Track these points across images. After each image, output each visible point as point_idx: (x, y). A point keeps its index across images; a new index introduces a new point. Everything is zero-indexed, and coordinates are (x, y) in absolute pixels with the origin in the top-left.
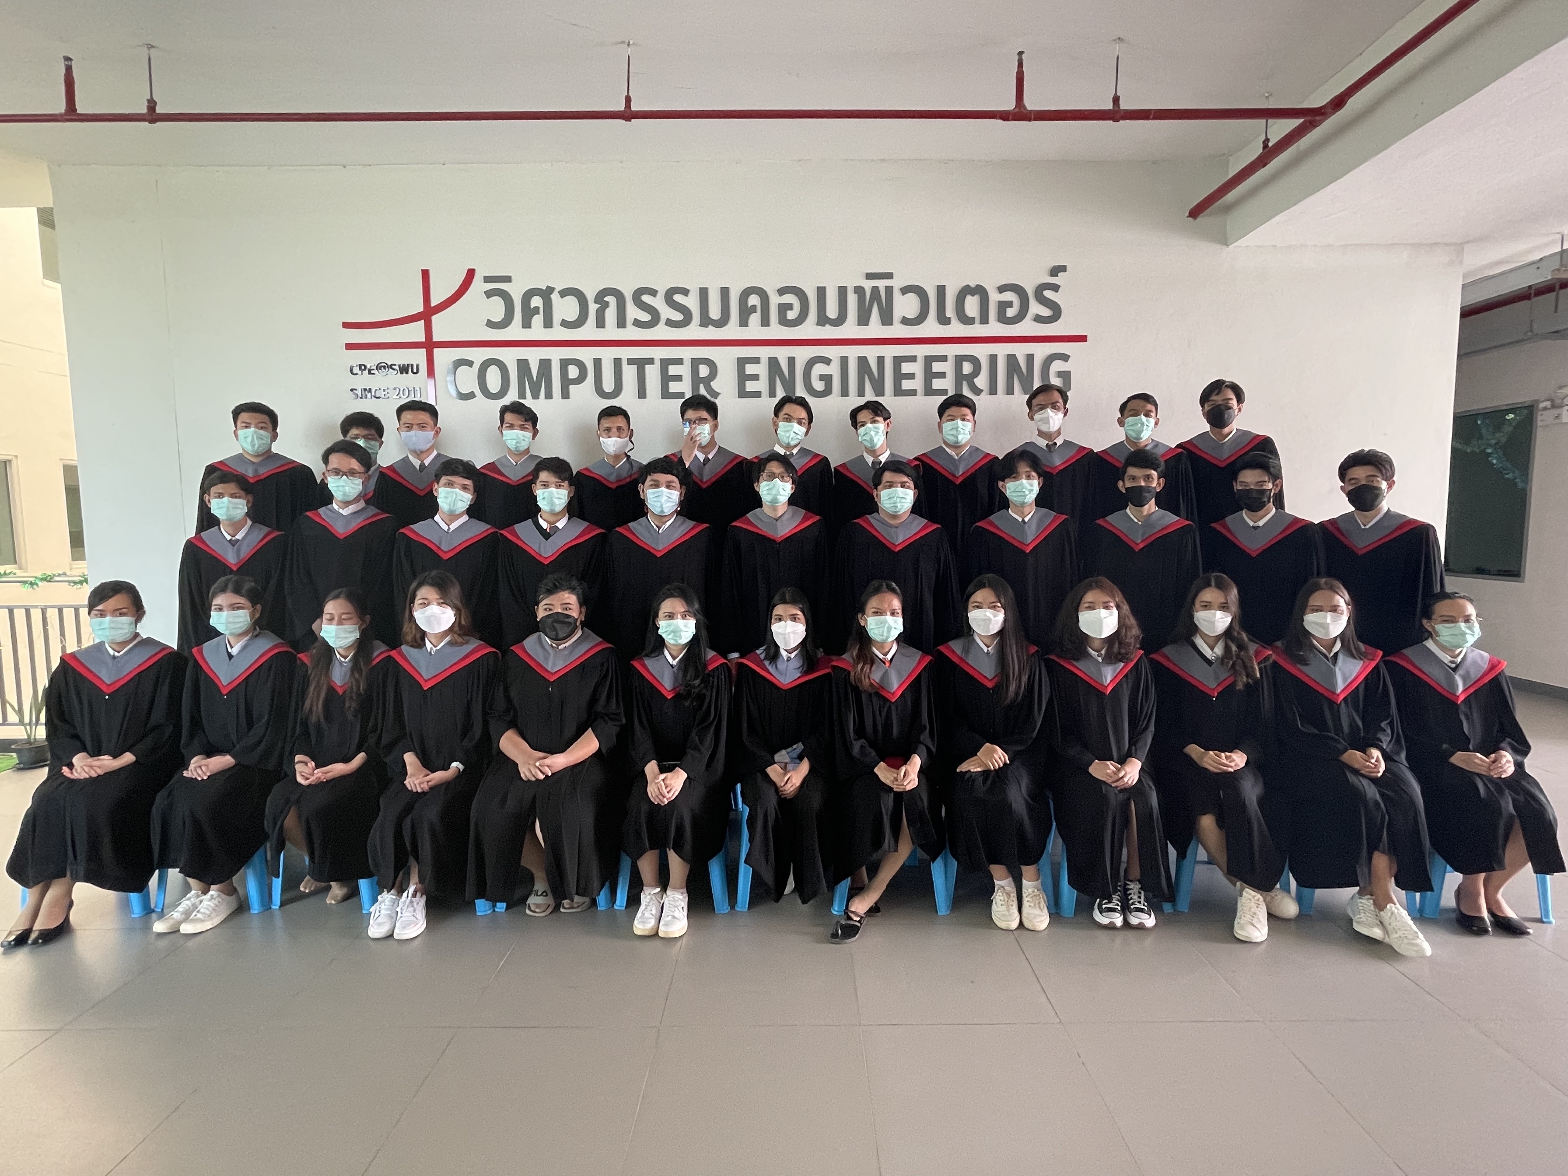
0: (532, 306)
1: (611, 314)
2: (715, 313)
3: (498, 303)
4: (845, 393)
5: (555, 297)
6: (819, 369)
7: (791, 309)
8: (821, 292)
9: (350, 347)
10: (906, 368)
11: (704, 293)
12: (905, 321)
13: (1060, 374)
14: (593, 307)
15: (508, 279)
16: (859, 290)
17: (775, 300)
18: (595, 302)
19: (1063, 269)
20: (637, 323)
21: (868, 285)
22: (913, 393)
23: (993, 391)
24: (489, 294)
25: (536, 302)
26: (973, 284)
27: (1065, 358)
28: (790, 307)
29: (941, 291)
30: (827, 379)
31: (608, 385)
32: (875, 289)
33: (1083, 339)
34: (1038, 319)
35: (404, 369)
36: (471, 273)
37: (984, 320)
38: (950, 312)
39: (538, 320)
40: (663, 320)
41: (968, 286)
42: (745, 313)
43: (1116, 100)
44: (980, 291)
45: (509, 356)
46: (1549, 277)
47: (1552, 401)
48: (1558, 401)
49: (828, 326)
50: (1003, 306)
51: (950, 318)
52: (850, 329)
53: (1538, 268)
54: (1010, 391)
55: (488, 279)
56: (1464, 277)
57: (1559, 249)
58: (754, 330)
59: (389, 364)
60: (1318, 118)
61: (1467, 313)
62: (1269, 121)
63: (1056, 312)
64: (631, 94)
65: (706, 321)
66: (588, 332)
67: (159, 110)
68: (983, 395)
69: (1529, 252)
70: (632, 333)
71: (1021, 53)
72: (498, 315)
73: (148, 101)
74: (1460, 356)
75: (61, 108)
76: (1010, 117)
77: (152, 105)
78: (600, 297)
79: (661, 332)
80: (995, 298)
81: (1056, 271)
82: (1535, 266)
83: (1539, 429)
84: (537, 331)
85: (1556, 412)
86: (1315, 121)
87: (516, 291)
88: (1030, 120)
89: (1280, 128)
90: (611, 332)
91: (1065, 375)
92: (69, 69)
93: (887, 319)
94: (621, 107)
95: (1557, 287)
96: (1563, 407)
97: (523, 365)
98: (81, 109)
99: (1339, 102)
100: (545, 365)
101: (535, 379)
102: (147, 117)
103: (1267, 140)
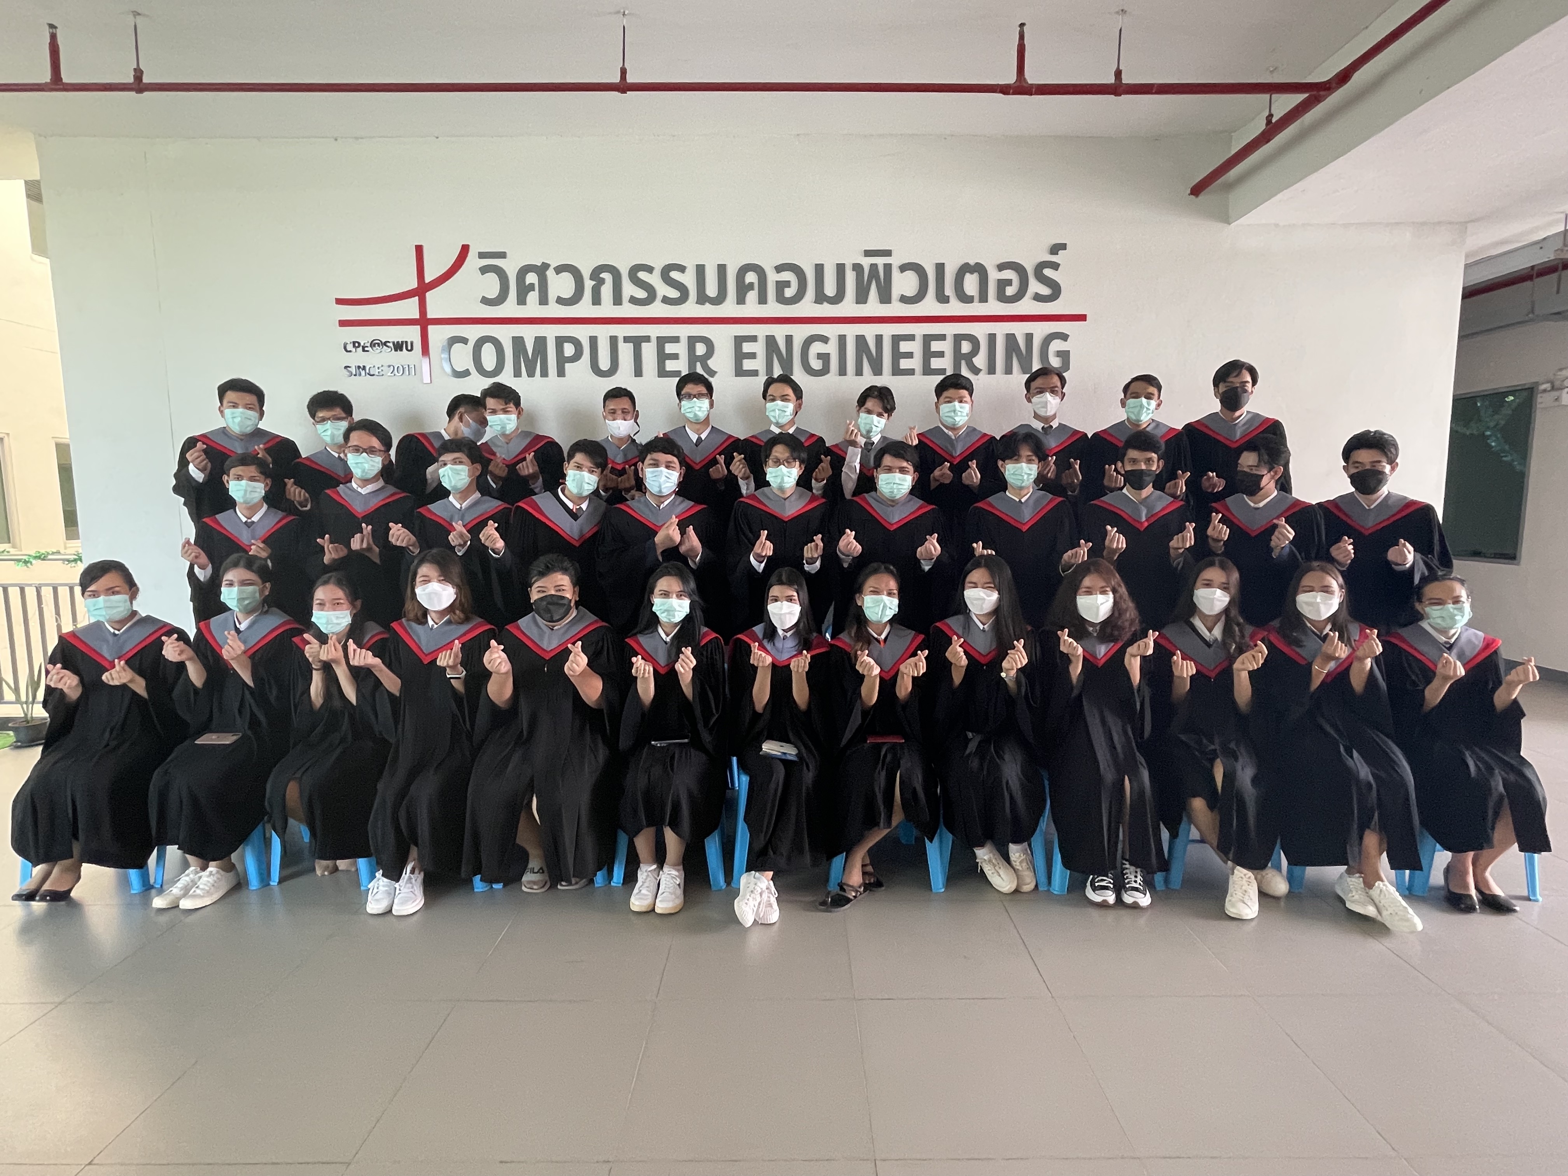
0: (527, 283)
1: (607, 291)
2: (712, 290)
3: (492, 279)
4: (842, 372)
5: (550, 273)
6: (817, 348)
7: (789, 286)
8: (819, 269)
9: (343, 323)
10: (904, 347)
11: (700, 270)
12: (904, 299)
13: (1059, 354)
14: (589, 284)
15: (502, 255)
16: (857, 268)
17: (773, 277)
18: (591, 279)
19: (1063, 247)
20: (634, 300)
21: (866, 262)
22: (911, 372)
23: (992, 370)
24: (484, 270)
25: (532, 278)
26: (972, 263)
27: (1064, 337)
28: (787, 284)
29: (940, 268)
30: (824, 357)
31: (604, 363)
32: (874, 267)
33: (1082, 318)
34: (1038, 298)
35: (398, 347)
36: (465, 249)
37: (984, 298)
38: (949, 290)
39: (533, 297)
40: (659, 297)
41: (967, 264)
42: (743, 290)
43: (1118, 74)
44: (980, 270)
45: (505, 334)
46: (1552, 258)
47: (1552, 383)
48: (1557, 384)
49: (825, 304)
50: (1003, 284)
51: (948, 296)
52: (848, 307)
53: (1541, 248)
54: (1008, 371)
55: (482, 255)
56: (1467, 256)
57: (1562, 229)
58: (752, 308)
59: (383, 341)
60: (1322, 93)
61: (1469, 294)
62: (1274, 96)
63: (1056, 291)
64: (626, 66)
65: (702, 299)
66: (583, 309)
67: (146, 80)
68: (981, 374)
69: (1532, 231)
70: (628, 310)
71: (1022, 25)
72: (493, 292)
73: (135, 69)
74: (1461, 338)
75: (46, 77)
76: (1011, 91)
77: (138, 74)
78: (596, 274)
79: (657, 310)
80: (994, 275)
81: (1056, 249)
82: (1538, 246)
83: (1538, 411)
84: (531, 308)
85: (1555, 394)
86: (1320, 96)
87: (511, 268)
88: (1031, 94)
89: (1285, 103)
90: (607, 309)
91: (1064, 355)
92: (53, 37)
93: (885, 297)
94: (616, 79)
95: (1560, 266)
96: (1561, 389)
97: (518, 342)
98: (66, 78)
99: (1344, 77)
100: (540, 342)
101: (530, 356)
102: (134, 86)
103: (1271, 115)
